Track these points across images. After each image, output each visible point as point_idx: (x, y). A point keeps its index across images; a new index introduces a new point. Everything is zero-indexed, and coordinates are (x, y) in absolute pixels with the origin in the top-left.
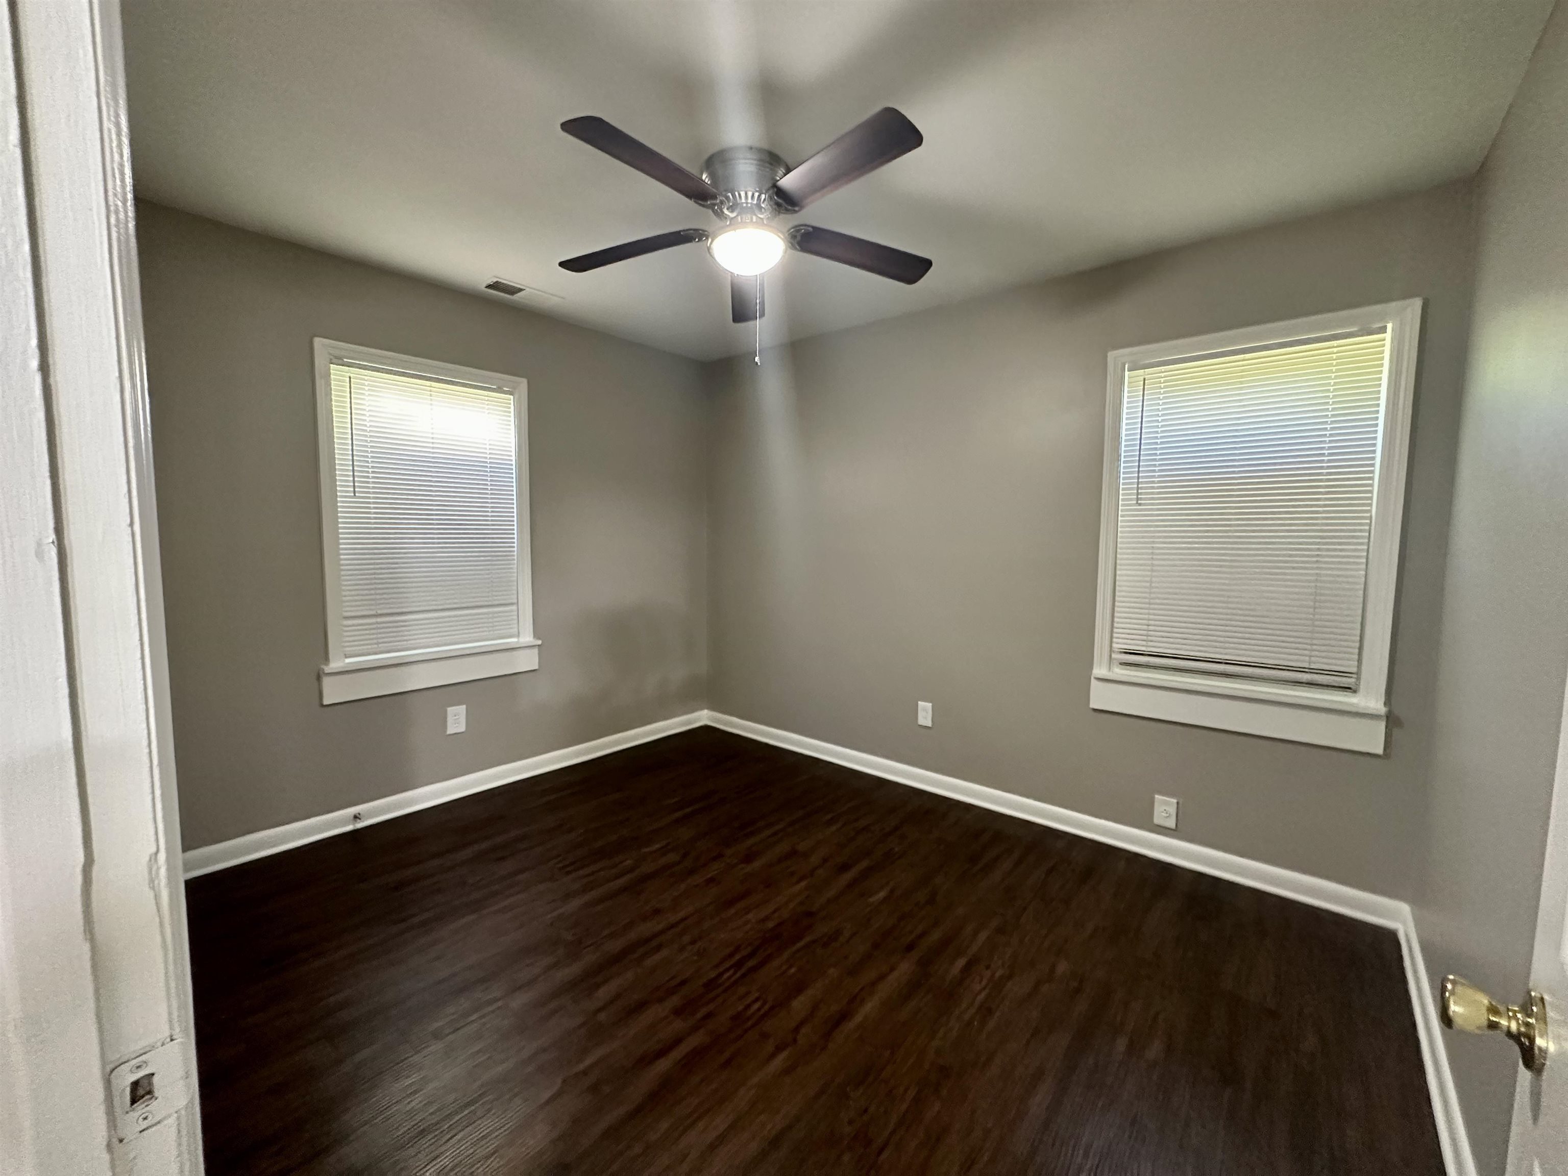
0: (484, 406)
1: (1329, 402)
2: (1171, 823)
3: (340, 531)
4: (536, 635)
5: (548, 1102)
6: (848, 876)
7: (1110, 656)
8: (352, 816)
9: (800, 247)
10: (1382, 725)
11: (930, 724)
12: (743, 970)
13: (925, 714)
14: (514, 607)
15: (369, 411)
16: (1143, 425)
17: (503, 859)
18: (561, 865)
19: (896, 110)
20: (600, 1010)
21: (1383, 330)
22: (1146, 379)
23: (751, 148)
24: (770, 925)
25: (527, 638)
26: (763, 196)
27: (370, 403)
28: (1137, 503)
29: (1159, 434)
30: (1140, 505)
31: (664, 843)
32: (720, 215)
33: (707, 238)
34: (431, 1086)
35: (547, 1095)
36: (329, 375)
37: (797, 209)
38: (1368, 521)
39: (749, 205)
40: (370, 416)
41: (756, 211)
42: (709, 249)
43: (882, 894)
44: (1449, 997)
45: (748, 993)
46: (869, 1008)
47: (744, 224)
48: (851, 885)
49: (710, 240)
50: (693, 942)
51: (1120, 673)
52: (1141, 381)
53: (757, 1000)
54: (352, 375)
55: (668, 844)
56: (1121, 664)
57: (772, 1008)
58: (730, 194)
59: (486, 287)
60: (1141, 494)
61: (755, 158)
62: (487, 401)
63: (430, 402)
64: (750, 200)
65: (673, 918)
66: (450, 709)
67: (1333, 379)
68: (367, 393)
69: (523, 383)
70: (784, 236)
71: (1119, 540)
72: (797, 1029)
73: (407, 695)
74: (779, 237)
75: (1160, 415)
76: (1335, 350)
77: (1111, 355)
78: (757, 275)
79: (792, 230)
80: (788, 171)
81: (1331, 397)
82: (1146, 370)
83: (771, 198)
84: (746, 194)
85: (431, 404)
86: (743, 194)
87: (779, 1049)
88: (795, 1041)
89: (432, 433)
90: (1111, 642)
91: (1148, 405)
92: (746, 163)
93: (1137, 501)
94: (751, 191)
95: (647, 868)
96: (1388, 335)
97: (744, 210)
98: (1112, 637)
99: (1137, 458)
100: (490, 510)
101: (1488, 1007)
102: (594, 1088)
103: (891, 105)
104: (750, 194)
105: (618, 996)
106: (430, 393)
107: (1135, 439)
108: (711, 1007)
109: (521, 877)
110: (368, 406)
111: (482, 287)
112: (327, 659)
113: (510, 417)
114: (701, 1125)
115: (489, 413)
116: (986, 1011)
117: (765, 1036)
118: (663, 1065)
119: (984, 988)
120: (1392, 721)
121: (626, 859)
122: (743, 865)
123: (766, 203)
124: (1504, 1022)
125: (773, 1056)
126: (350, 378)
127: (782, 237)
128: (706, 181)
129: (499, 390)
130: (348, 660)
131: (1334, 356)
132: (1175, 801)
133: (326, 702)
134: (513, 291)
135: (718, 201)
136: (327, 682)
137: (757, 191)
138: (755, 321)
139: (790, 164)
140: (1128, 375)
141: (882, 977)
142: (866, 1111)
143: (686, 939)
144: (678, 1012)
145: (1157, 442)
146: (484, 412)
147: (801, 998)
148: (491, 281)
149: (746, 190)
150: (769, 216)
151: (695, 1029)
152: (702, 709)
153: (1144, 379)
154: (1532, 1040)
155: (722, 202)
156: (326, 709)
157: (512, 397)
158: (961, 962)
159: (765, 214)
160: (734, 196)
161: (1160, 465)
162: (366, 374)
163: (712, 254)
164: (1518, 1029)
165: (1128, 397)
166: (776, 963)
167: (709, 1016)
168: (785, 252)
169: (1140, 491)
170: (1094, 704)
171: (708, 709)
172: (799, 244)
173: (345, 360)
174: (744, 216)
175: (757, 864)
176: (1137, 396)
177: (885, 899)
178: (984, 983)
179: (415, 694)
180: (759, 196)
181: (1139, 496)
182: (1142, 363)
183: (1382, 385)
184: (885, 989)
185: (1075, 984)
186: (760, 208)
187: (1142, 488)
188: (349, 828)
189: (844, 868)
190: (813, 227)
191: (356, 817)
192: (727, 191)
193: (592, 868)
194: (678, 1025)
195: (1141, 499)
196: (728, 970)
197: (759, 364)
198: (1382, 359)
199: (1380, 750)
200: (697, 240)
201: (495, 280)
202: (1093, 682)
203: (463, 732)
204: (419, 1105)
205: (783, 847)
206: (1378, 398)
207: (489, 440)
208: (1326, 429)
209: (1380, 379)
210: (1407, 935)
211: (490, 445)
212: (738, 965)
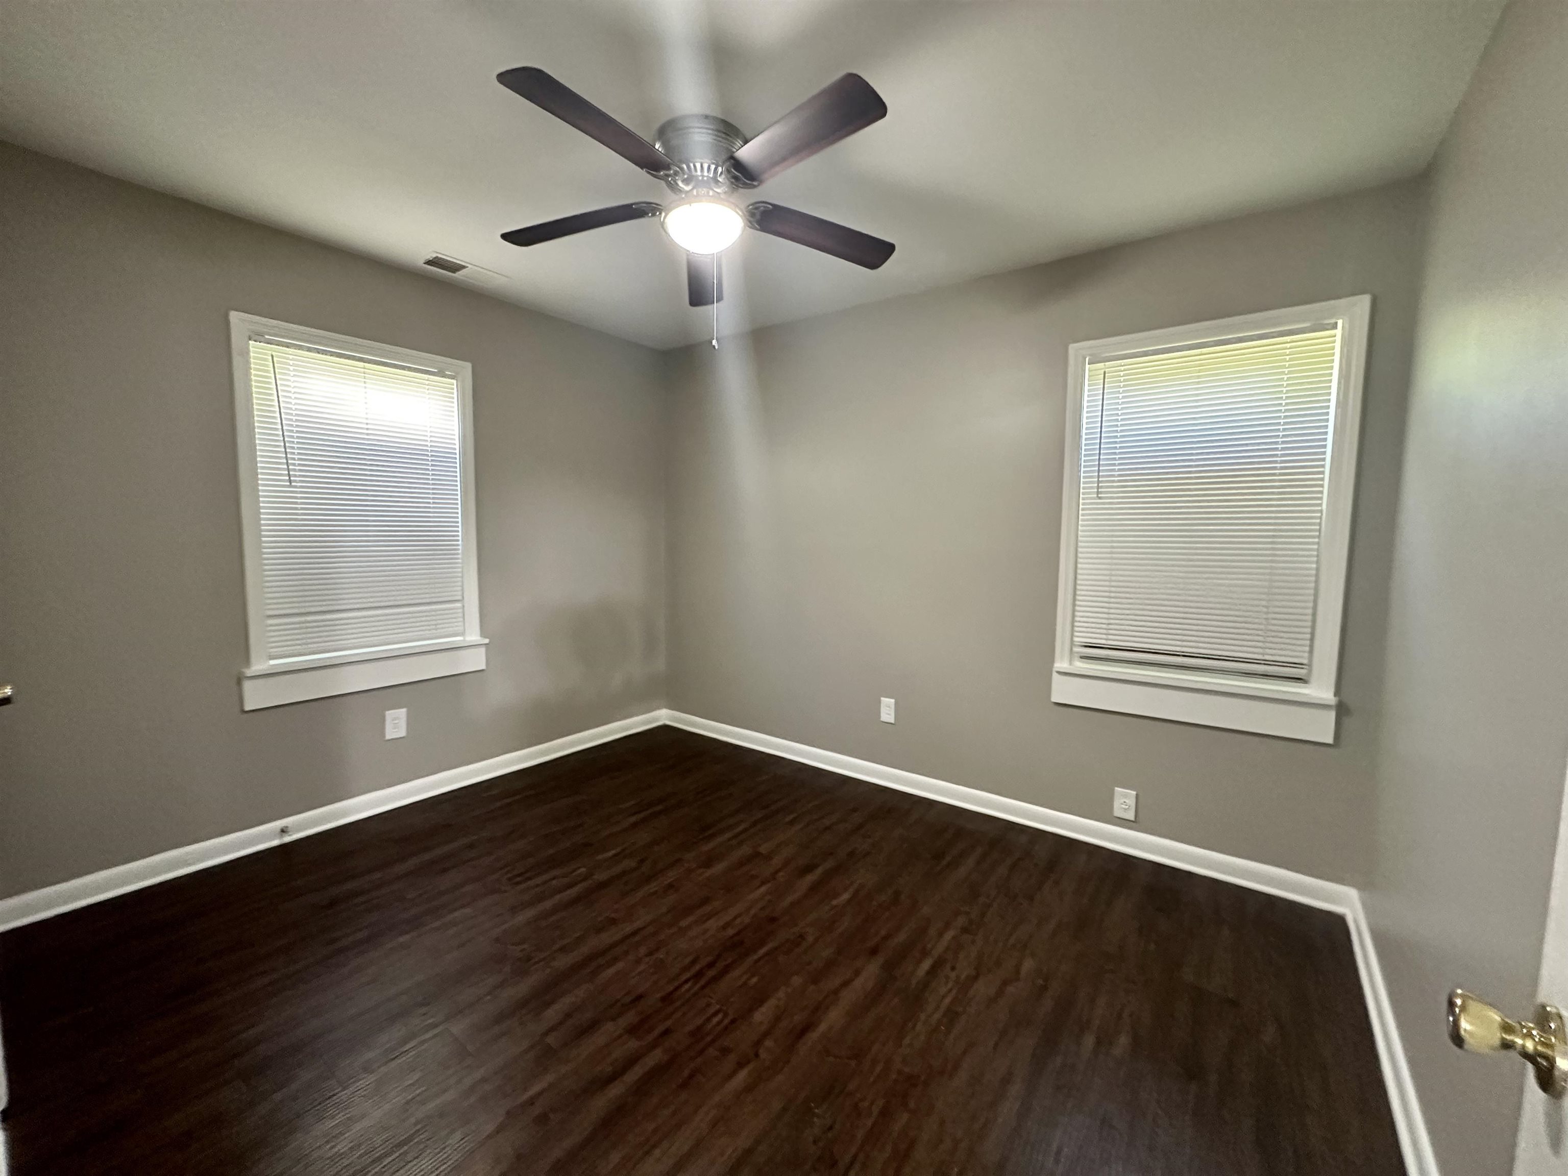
0: (424, 390)
1: (1282, 397)
2: (1131, 816)
3: (262, 522)
4: (483, 634)
5: (489, 1137)
6: (810, 878)
7: (1071, 649)
8: (279, 830)
9: (759, 225)
10: (1332, 715)
11: (892, 721)
12: (702, 982)
13: (887, 711)
14: (459, 605)
15: (295, 393)
16: (1104, 419)
17: (445, 870)
18: (509, 875)
19: (859, 77)
20: (551, 1029)
21: (1335, 326)
22: (1106, 372)
23: (707, 117)
24: (731, 932)
25: (474, 636)
26: (720, 169)
27: (296, 384)
28: (1098, 497)
29: (1118, 427)
30: (1100, 498)
31: (619, 849)
32: (673, 187)
33: (660, 214)
34: (358, 1127)
35: (490, 1128)
36: (248, 352)
37: (755, 183)
38: (1319, 515)
39: (705, 178)
40: (296, 398)
41: (713, 185)
42: (662, 224)
43: (846, 896)
44: (1459, 1014)
45: (709, 1005)
46: (834, 1018)
47: (698, 198)
48: (814, 888)
49: (663, 214)
50: (650, 954)
51: (1081, 666)
52: (1101, 374)
53: (715, 1014)
54: (274, 354)
55: (623, 850)
56: (1081, 657)
57: (733, 1021)
58: (685, 166)
59: (425, 263)
60: (1102, 487)
61: (712, 127)
62: (428, 385)
63: (364, 385)
64: (706, 174)
65: (628, 928)
66: (388, 713)
67: (1286, 375)
68: (292, 373)
69: (468, 366)
70: (743, 213)
71: (1080, 533)
72: (758, 1043)
73: (337, 699)
74: (737, 213)
75: (1120, 409)
76: (1288, 345)
77: (1072, 348)
78: (714, 254)
79: (751, 207)
80: (746, 142)
81: (1284, 392)
82: (1107, 363)
83: (728, 171)
84: (702, 166)
85: (365, 387)
86: (698, 166)
87: (740, 1065)
88: (757, 1055)
89: (367, 419)
90: (1072, 636)
91: (1108, 399)
92: (703, 133)
93: (1098, 494)
94: (707, 163)
95: (601, 876)
96: (1338, 332)
97: (699, 184)
98: (1073, 631)
99: (1098, 452)
100: (431, 501)
101: (1500, 1024)
102: (543, 1119)
103: (855, 72)
104: (706, 166)
105: (568, 1016)
106: (363, 375)
107: (1095, 432)
108: (669, 1023)
109: (468, 888)
110: (293, 388)
111: (420, 262)
112: (247, 661)
113: (453, 402)
114: (657, 1152)
115: (429, 398)
116: (952, 1015)
117: (725, 1051)
118: (616, 1090)
119: (950, 990)
120: (1342, 710)
121: (579, 868)
122: (701, 870)
123: (723, 176)
124: (1519, 1041)
125: (734, 1073)
126: (272, 356)
127: (740, 213)
128: (660, 150)
129: (441, 374)
130: (272, 662)
131: (1288, 351)
132: (1134, 793)
133: (248, 708)
134: (455, 268)
135: (672, 172)
136: (247, 686)
137: (713, 163)
138: (712, 306)
139: (748, 136)
140: (1089, 368)
141: (846, 984)
142: (831, 1128)
143: (643, 950)
144: (633, 1030)
145: (1117, 436)
146: (425, 397)
147: (763, 1009)
148: (431, 256)
149: (702, 161)
150: (726, 190)
151: (653, 1046)
152: (658, 708)
153: (1105, 373)
154: (1551, 1061)
155: (676, 173)
156: (246, 715)
157: (454, 382)
158: (926, 965)
159: (722, 188)
160: (689, 167)
161: (1120, 459)
162: (290, 352)
163: (665, 228)
164: (1535, 1049)
165: (1089, 391)
166: (736, 973)
167: (667, 1032)
168: (743, 231)
169: (1100, 485)
170: (1055, 698)
171: (666, 708)
172: (760, 222)
173: (267, 337)
174: (700, 190)
175: (719, 868)
176: (1097, 389)
177: (849, 901)
178: (950, 985)
179: (349, 697)
180: (716, 169)
181: (1100, 490)
182: (1104, 355)
183: (1333, 380)
184: (848, 998)
185: (1041, 982)
186: (717, 182)
187: (1102, 482)
188: (275, 843)
189: (808, 869)
190: (774, 205)
191: (283, 831)
192: (681, 162)
193: (545, 877)
194: (633, 1044)
195: (1101, 493)
196: (686, 981)
197: (717, 347)
198: (1333, 354)
199: (1330, 740)
200: (650, 215)
201: (434, 255)
202: (1055, 675)
203: (403, 737)
204: (345, 1149)
205: (746, 850)
206: (1329, 394)
207: (430, 427)
208: (1279, 424)
209: (1331, 374)
210: (1355, 921)
211: (431, 432)
212: (699, 975)
